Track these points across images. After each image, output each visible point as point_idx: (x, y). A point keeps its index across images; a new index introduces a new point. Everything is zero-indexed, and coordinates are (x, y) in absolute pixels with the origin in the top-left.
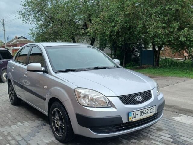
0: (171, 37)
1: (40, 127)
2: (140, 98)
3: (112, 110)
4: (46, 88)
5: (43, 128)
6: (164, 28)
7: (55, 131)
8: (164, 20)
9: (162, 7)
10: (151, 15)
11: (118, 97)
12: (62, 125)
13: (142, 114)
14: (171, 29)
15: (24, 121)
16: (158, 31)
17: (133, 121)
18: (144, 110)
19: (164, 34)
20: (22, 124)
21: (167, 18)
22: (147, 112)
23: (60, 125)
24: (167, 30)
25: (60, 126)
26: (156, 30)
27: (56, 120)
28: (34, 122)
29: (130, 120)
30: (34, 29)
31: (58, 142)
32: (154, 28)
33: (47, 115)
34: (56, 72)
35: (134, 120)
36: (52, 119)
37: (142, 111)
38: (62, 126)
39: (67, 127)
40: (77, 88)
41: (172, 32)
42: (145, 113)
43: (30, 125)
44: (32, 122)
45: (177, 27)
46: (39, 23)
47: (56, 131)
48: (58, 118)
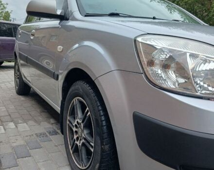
1: (47, 136)
5: (51, 140)
7: (71, 152)
12: (89, 143)
15: (20, 121)
20: (14, 127)
23: (83, 141)
25: (83, 144)
27: (76, 126)
28: (39, 124)
33: (59, 112)
34: (87, 15)
36: (68, 122)
38: (87, 144)
39: (103, 151)
43: (29, 129)
44: (35, 124)
47: (73, 153)
48: (81, 122)
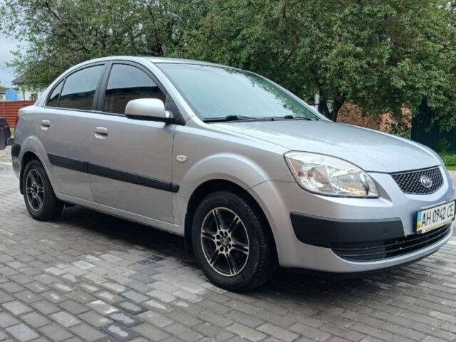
0: (372, 78)
1: (151, 263)
2: (428, 180)
3: (382, 203)
4: (184, 160)
5: (163, 266)
6: (357, 56)
7: (212, 266)
8: (358, 37)
9: (354, 7)
10: (329, 25)
11: (389, 173)
12: (241, 248)
13: (437, 217)
14: (372, 60)
15: (98, 253)
16: (346, 62)
17: (423, 232)
18: (440, 209)
19: (359, 69)
20: (99, 259)
21: (365, 34)
22: (443, 212)
23: (232, 248)
24: (364, 62)
25: (233, 252)
26: (340, 60)
27: (218, 237)
28: (128, 253)
29: (418, 230)
30: (23, 52)
31: (225, 291)
32: (337, 55)
35: (423, 230)
36: (202, 236)
37: (436, 209)
38: (239, 250)
40: (289, 152)
41: (375, 66)
42: (440, 216)
43: (120, 259)
44: (122, 253)
45: (387, 56)
46: (37, 37)
47: (215, 265)
48: (227, 231)
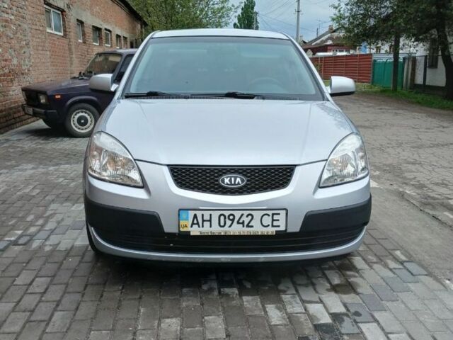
2: (238, 180)
11: (168, 165)
13: (229, 222)
17: (192, 234)
18: (237, 214)
22: (247, 220)
29: (183, 229)
35: (195, 231)
37: (227, 213)
42: (238, 223)
